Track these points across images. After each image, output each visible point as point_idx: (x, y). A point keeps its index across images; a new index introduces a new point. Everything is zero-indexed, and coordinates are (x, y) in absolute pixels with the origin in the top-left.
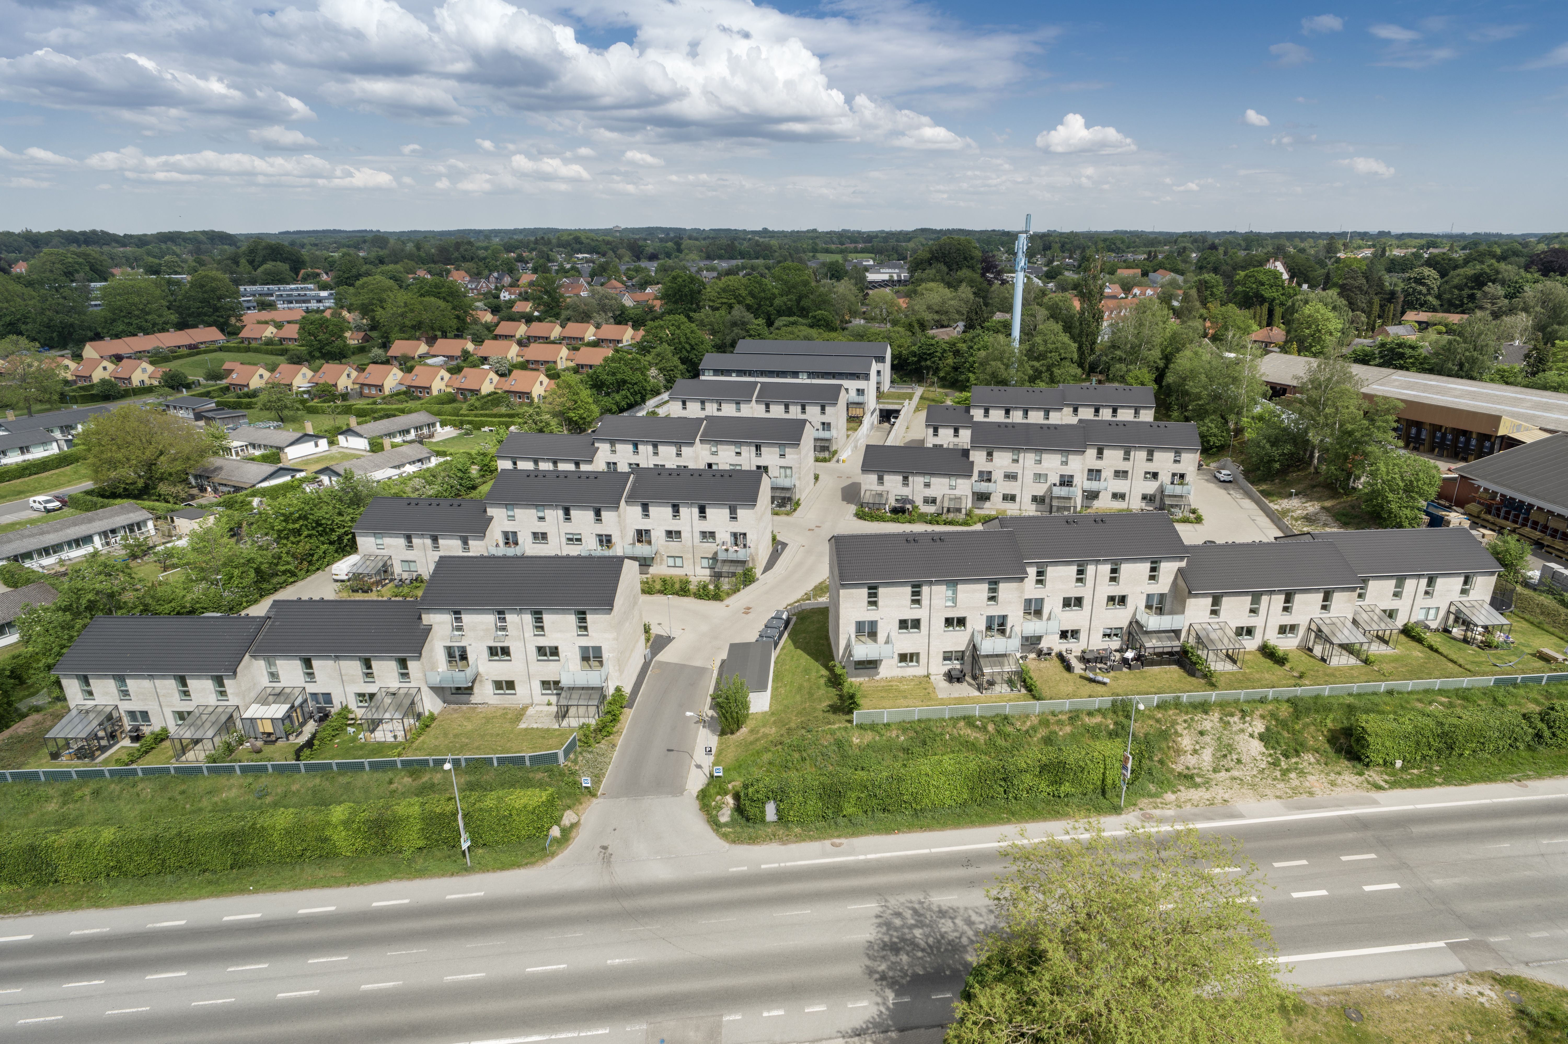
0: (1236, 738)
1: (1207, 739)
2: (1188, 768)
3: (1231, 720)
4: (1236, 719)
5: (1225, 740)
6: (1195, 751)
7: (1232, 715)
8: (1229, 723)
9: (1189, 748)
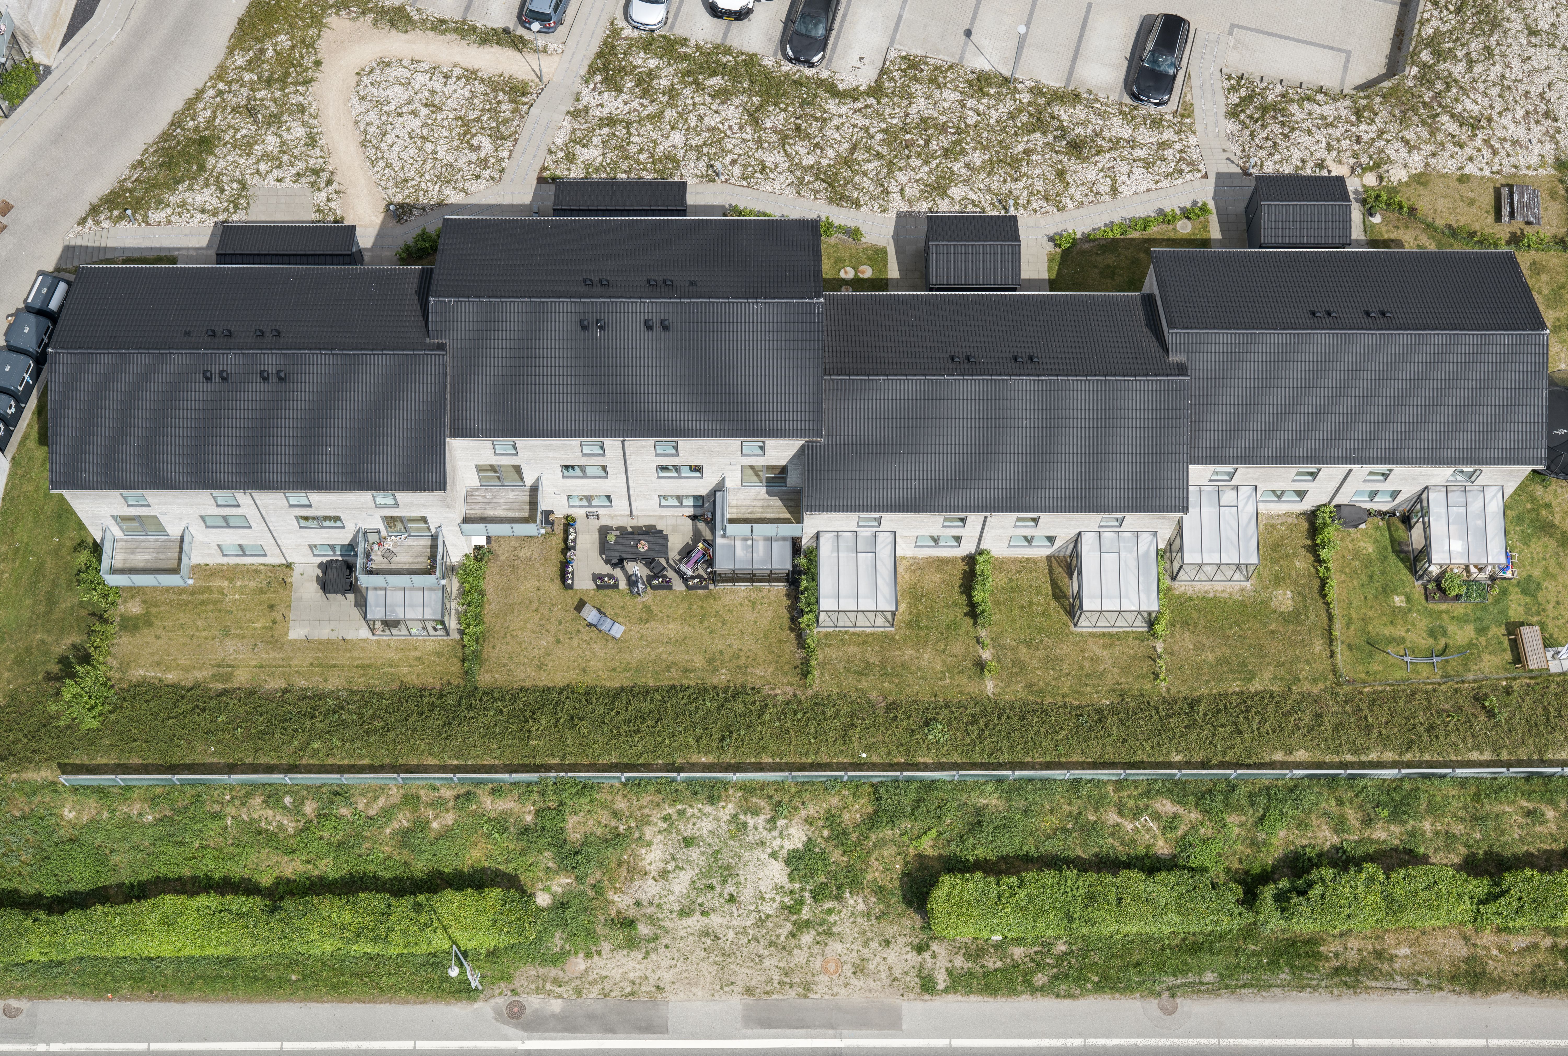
0: (746, 855)
1: (694, 853)
2: (638, 904)
3: (751, 821)
4: (761, 820)
5: (725, 858)
6: (664, 874)
7: (756, 812)
8: (745, 825)
9: (654, 868)
